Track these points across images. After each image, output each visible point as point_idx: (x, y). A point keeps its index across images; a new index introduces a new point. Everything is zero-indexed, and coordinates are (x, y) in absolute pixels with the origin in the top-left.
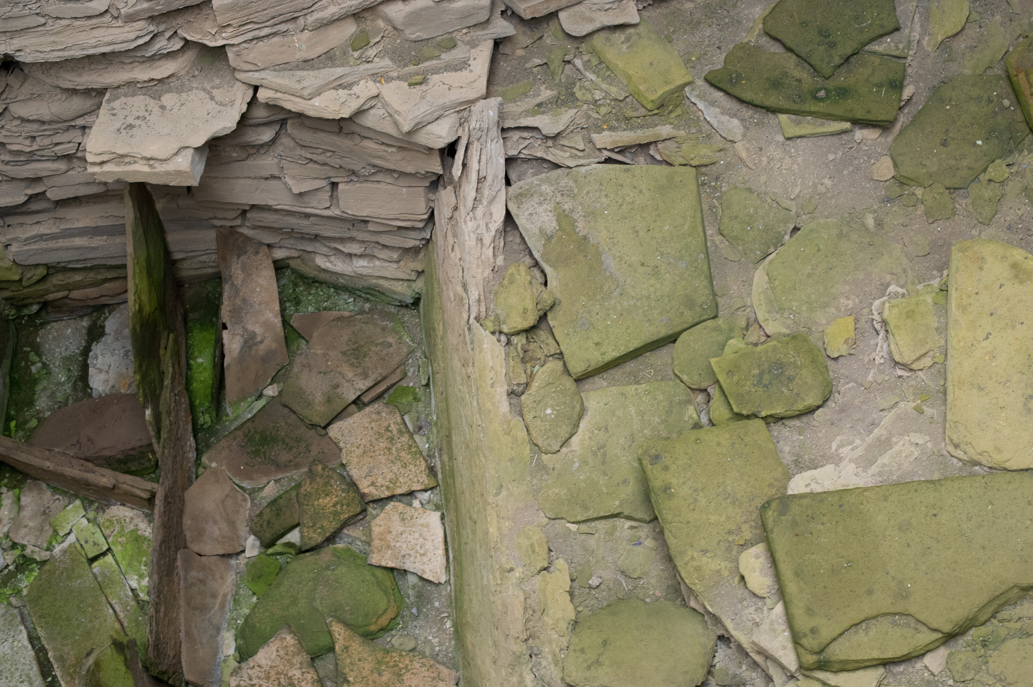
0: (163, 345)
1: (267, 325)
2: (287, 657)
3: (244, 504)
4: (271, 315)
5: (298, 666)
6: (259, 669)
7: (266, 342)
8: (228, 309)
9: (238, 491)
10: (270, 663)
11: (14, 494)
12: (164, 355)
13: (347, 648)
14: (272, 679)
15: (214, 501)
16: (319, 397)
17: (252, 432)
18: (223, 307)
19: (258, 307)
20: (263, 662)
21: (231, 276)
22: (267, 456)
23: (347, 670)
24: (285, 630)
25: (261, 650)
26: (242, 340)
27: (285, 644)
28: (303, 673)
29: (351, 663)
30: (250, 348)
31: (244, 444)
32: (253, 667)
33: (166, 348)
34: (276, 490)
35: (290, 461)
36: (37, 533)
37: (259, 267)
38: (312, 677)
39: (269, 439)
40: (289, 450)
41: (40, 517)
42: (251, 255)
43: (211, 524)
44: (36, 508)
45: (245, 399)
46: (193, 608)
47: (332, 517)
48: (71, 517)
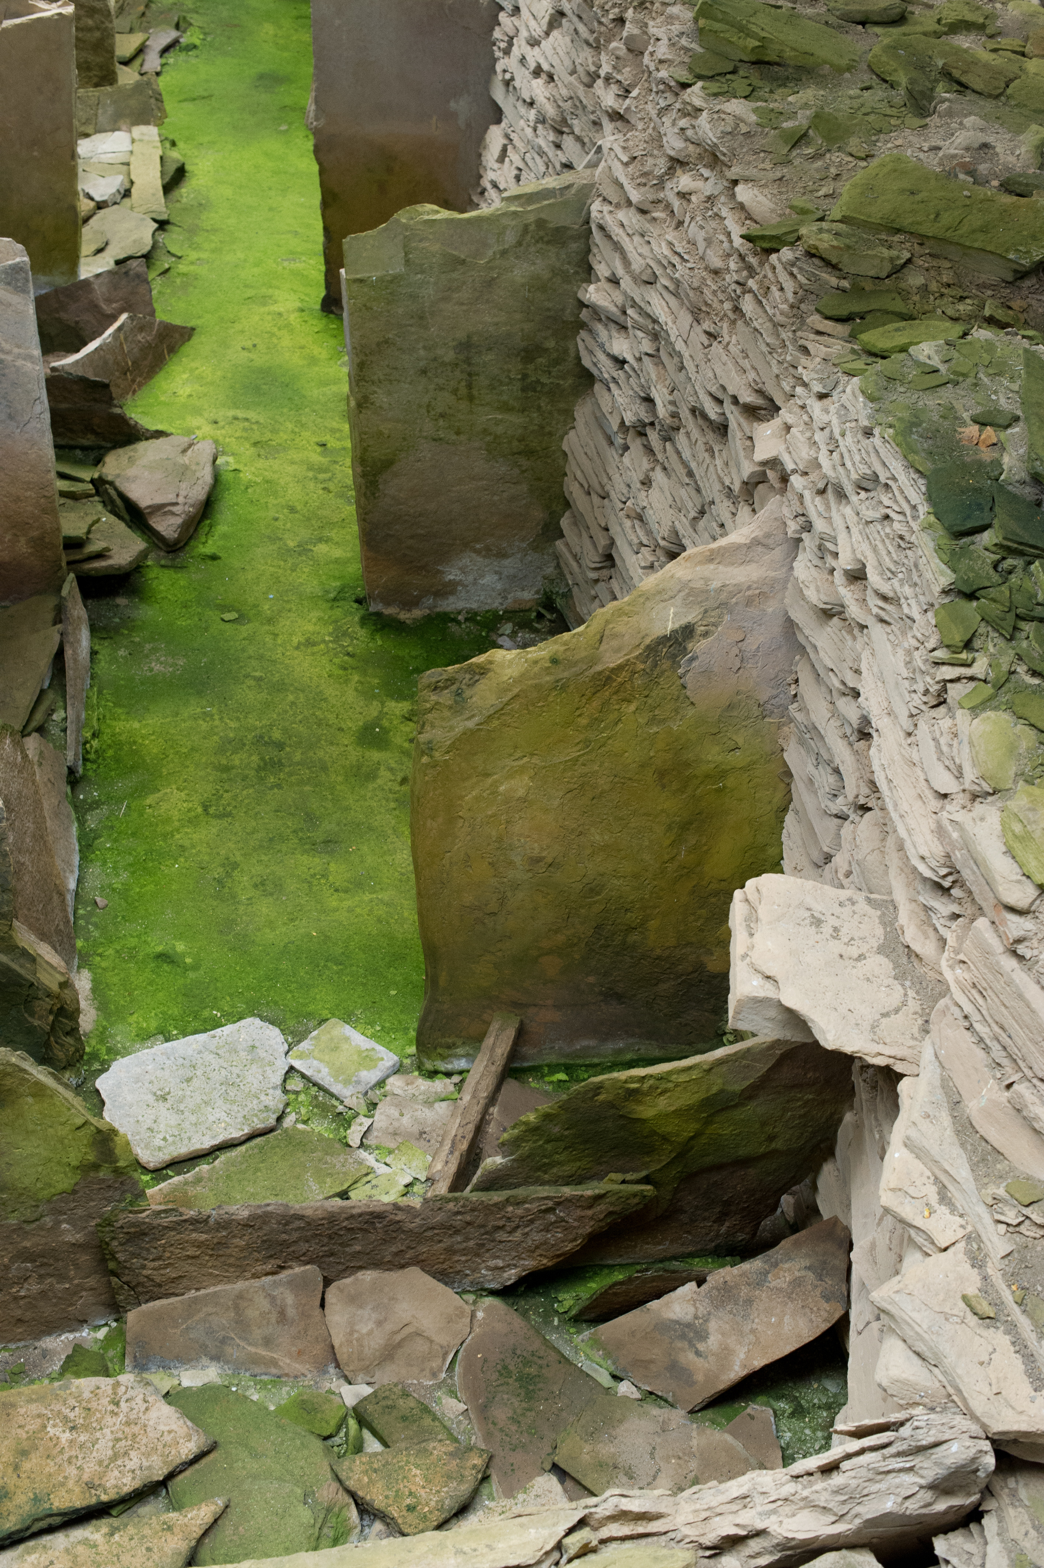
0: (629, 1177)
1: (725, 1353)
2: (160, 1447)
3: (427, 1372)
4: (742, 1356)
5: (145, 1464)
6: (143, 1409)
7: (699, 1362)
8: (728, 1278)
9: (444, 1360)
10: (151, 1423)
11: (452, 1093)
12: (611, 1180)
13: (170, 1528)
14: (127, 1430)
15: (413, 1316)
16: (606, 1450)
17: (540, 1362)
18: (728, 1268)
19: (747, 1328)
20: (153, 1414)
21: (776, 1265)
22: (501, 1388)
23: (131, 1530)
24: (203, 1439)
25: (172, 1409)
26: (689, 1318)
27: (181, 1441)
28: (133, 1471)
29: (144, 1537)
30: (683, 1337)
31: (518, 1352)
32: (146, 1401)
33: (623, 1182)
34: (452, 1417)
35: (494, 1423)
36: (391, 1130)
37: (807, 1310)
38: (125, 1485)
39: (531, 1388)
40: (514, 1420)
41: (416, 1129)
42: (820, 1289)
43: (374, 1316)
44: (430, 1122)
45: (608, 1355)
46: (236, 1307)
47: (391, 1494)
48: (414, 1164)
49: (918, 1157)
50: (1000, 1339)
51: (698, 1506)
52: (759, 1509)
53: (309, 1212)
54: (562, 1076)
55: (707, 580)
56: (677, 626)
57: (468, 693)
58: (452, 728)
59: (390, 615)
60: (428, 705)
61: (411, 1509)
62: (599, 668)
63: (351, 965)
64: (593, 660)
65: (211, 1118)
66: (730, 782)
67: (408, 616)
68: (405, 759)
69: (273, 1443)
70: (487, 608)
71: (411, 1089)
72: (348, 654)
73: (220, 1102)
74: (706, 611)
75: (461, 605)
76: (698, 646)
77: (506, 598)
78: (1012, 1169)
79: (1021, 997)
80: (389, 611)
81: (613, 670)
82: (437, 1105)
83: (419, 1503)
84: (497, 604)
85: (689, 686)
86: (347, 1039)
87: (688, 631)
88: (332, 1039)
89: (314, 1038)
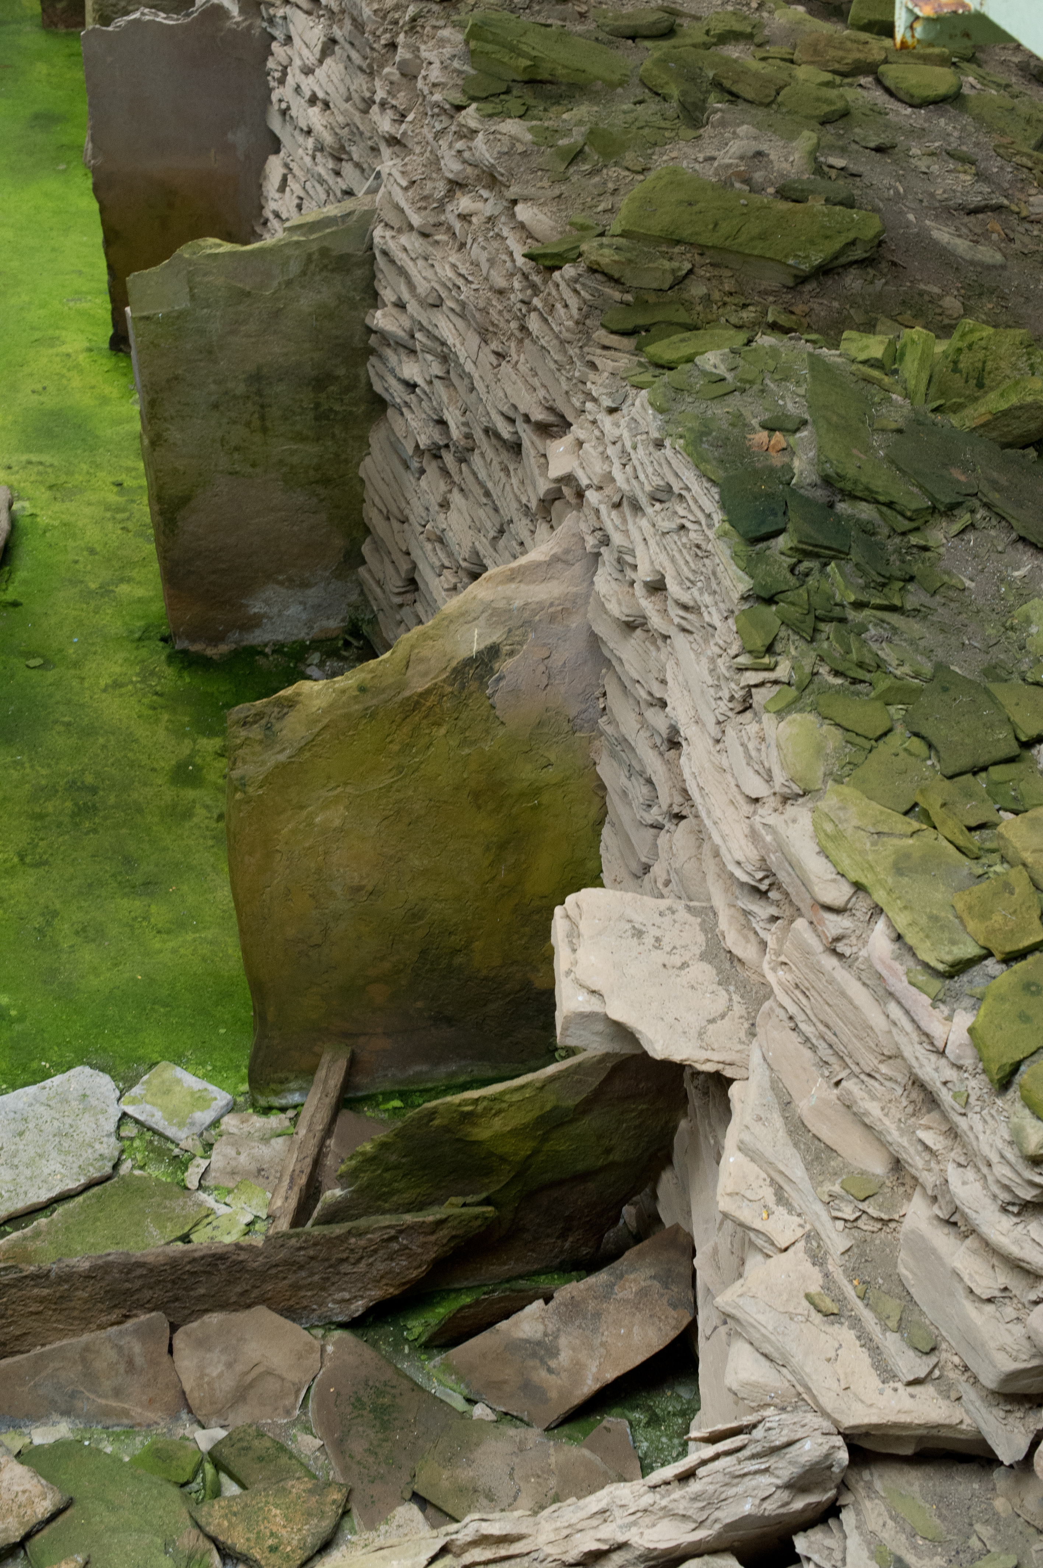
0: (469, 1199)
1: (577, 1369)
2: (15, 1508)
3: (281, 1411)
4: (594, 1370)
7: (552, 1380)
8: (575, 1293)
9: (297, 1397)
10: (4, 1484)
11: (288, 1128)
12: (452, 1204)
15: (263, 1356)
16: (465, 1474)
17: (393, 1391)
18: (574, 1283)
19: (597, 1342)
20: (6, 1475)
21: (621, 1277)
22: (356, 1421)
24: (58, 1496)
25: (25, 1468)
26: (539, 1336)
27: (37, 1500)
30: (534, 1355)
31: (371, 1383)
33: (464, 1205)
34: (309, 1453)
35: (351, 1457)
37: (656, 1319)
39: (386, 1418)
40: (370, 1451)
41: (253, 1167)
42: (666, 1297)
43: (224, 1358)
44: (267, 1158)
45: (460, 1379)
46: (83, 1360)
47: (252, 1536)
48: (254, 1202)
49: (753, 1160)
50: (846, 1334)
51: (558, 1524)
52: (619, 1522)
53: (150, 1259)
54: (397, 1103)
55: (509, 599)
56: (482, 647)
57: (277, 726)
58: (263, 763)
59: (196, 652)
60: (238, 741)
61: (273, 1549)
62: (407, 693)
63: (178, 1007)
64: (401, 686)
65: (46, 1171)
66: (545, 798)
67: (215, 651)
68: (220, 796)
69: (130, 1495)
70: (294, 638)
71: (246, 1128)
72: (156, 694)
73: (54, 1154)
74: (510, 631)
75: (267, 637)
76: (505, 666)
77: (312, 628)
78: (846, 1165)
79: (843, 994)
80: (196, 648)
81: (421, 695)
82: (273, 1141)
83: (281, 1543)
84: (303, 635)
85: (498, 706)
86: (179, 1081)
87: (493, 651)
88: (163, 1082)
89: (145, 1082)
